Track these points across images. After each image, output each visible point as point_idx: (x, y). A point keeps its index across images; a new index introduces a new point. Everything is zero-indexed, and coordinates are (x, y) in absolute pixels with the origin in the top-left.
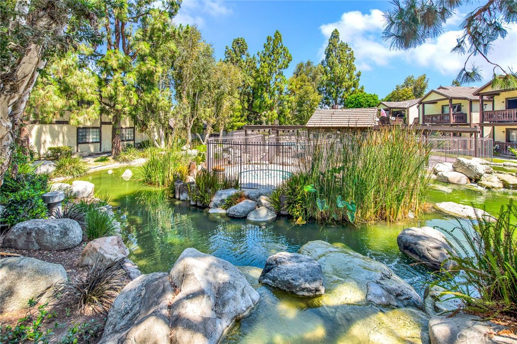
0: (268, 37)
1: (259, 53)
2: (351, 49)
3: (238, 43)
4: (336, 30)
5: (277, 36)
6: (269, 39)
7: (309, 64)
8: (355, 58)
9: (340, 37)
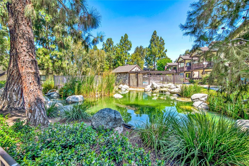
0: (122, 37)
1: (117, 44)
2: (163, 39)
3: (109, 40)
4: (155, 31)
5: (126, 36)
6: (122, 38)
7: (141, 47)
8: (165, 44)
9: (157, 34)
